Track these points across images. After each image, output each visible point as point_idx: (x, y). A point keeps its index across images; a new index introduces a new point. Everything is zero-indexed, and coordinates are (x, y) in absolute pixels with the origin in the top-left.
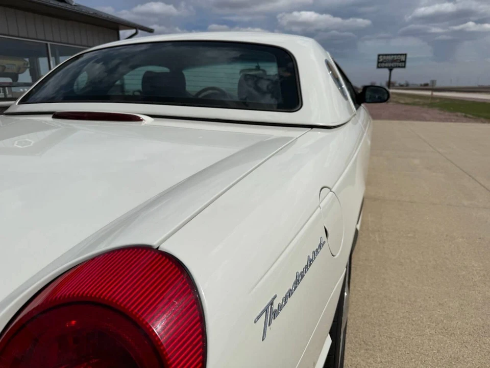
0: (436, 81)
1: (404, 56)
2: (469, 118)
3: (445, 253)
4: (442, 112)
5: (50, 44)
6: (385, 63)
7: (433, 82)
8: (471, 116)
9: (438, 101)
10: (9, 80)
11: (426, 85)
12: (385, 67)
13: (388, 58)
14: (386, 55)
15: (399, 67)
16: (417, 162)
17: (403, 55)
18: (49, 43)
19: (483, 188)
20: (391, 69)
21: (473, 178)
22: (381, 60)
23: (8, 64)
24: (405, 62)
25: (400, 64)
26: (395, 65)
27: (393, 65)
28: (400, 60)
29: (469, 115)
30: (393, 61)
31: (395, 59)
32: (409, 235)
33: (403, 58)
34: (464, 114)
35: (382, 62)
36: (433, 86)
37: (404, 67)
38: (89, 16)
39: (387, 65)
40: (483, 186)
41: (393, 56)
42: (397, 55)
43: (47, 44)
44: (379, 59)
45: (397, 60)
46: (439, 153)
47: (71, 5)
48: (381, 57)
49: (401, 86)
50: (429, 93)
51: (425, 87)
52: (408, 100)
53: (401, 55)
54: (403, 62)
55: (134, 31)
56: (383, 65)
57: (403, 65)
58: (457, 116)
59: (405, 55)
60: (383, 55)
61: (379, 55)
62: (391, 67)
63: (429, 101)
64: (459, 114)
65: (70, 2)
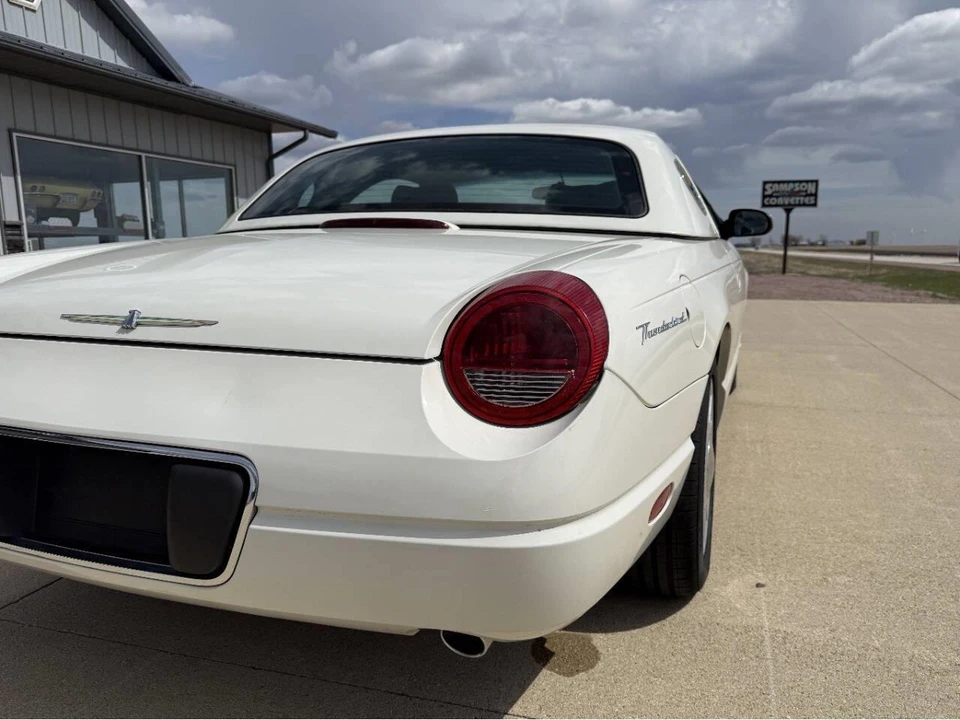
0: (877, 233)
1: (814, 184)
2: (942, 298)
3: (866, 466)
4: (889, 289)
5: (146, 157)
6: (777, 197)
7: (873, 235)
8: (943, 296)
9: (884, 271)
10: (66, 222)
11: (862, 243)
12: (776, 206)
13: (783, 187)
14: (779, 182)
15: (804, 205)
16: (832, 358)
17: (812, 181)
18: (143, 155)
19: (942, 392)
20: (788, 211)
21: (928, 379)
22: (769, 192)
23: (64, 194)
24: (815, 195)
25: (807, 200)
26: (797, 202)
27: (792, 201)
28: (806, 191)
29: (940, 295)
30: (793, 194)
31: (797, 189)
32: (812, 446)
33: (811, 188)
34: (931, 293)
35: (771, 196)
36: (873, 243)
37: (815, 205)
38: (221, 107)
39: (780, 201)
40: (943, 389)
41: (791, 185)
42: (801, 182)
43: (140, 157)
44: (764, 190)
45: (800, 191)
46: (875, 346)
47: (188, 86)
48: (768, 186)
49: (812, 244)
50: (866, 258)
51: (859, 246)
52: (825, 270)
53: (807, 182)
54: (811, 195)
55: (300, 135)
56: (773, 201)
57: (813, 202)
58: (918, 295)
59: (817, 182)
60: (774, 182)
61: (765, 183)
62: (790, 204)
63: (867, 272)
64: (922, 292)
65: (186, 81)
